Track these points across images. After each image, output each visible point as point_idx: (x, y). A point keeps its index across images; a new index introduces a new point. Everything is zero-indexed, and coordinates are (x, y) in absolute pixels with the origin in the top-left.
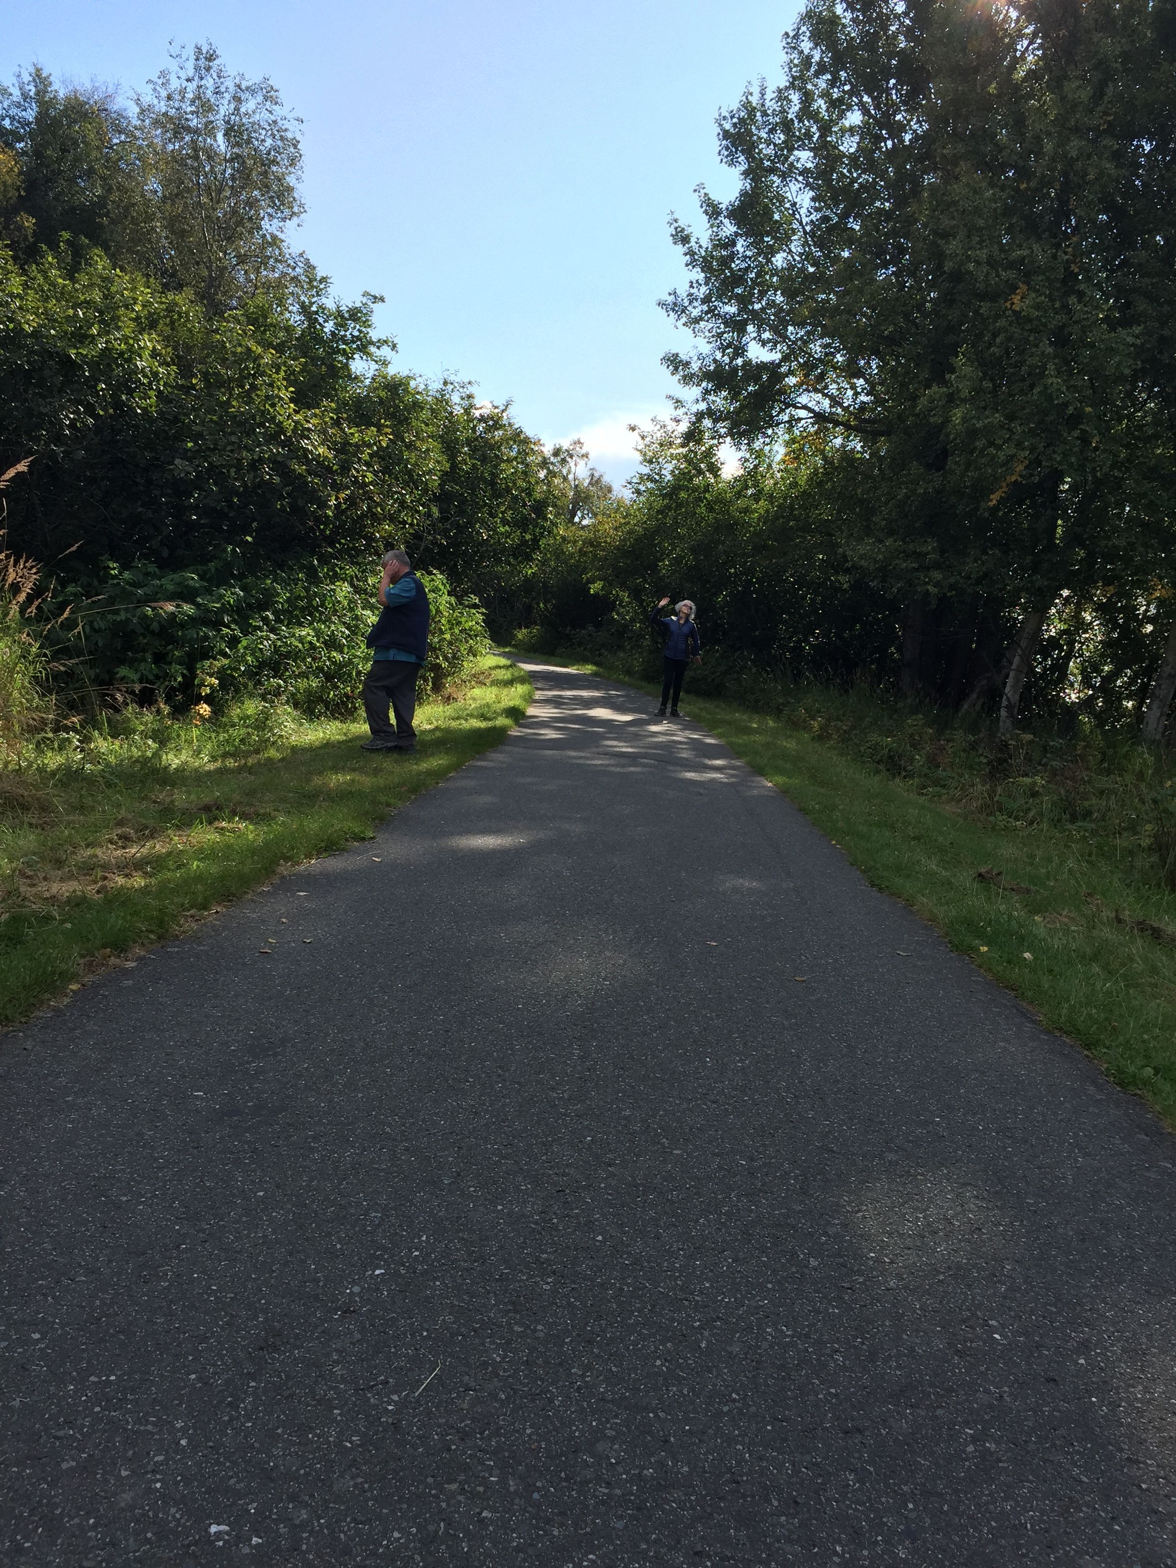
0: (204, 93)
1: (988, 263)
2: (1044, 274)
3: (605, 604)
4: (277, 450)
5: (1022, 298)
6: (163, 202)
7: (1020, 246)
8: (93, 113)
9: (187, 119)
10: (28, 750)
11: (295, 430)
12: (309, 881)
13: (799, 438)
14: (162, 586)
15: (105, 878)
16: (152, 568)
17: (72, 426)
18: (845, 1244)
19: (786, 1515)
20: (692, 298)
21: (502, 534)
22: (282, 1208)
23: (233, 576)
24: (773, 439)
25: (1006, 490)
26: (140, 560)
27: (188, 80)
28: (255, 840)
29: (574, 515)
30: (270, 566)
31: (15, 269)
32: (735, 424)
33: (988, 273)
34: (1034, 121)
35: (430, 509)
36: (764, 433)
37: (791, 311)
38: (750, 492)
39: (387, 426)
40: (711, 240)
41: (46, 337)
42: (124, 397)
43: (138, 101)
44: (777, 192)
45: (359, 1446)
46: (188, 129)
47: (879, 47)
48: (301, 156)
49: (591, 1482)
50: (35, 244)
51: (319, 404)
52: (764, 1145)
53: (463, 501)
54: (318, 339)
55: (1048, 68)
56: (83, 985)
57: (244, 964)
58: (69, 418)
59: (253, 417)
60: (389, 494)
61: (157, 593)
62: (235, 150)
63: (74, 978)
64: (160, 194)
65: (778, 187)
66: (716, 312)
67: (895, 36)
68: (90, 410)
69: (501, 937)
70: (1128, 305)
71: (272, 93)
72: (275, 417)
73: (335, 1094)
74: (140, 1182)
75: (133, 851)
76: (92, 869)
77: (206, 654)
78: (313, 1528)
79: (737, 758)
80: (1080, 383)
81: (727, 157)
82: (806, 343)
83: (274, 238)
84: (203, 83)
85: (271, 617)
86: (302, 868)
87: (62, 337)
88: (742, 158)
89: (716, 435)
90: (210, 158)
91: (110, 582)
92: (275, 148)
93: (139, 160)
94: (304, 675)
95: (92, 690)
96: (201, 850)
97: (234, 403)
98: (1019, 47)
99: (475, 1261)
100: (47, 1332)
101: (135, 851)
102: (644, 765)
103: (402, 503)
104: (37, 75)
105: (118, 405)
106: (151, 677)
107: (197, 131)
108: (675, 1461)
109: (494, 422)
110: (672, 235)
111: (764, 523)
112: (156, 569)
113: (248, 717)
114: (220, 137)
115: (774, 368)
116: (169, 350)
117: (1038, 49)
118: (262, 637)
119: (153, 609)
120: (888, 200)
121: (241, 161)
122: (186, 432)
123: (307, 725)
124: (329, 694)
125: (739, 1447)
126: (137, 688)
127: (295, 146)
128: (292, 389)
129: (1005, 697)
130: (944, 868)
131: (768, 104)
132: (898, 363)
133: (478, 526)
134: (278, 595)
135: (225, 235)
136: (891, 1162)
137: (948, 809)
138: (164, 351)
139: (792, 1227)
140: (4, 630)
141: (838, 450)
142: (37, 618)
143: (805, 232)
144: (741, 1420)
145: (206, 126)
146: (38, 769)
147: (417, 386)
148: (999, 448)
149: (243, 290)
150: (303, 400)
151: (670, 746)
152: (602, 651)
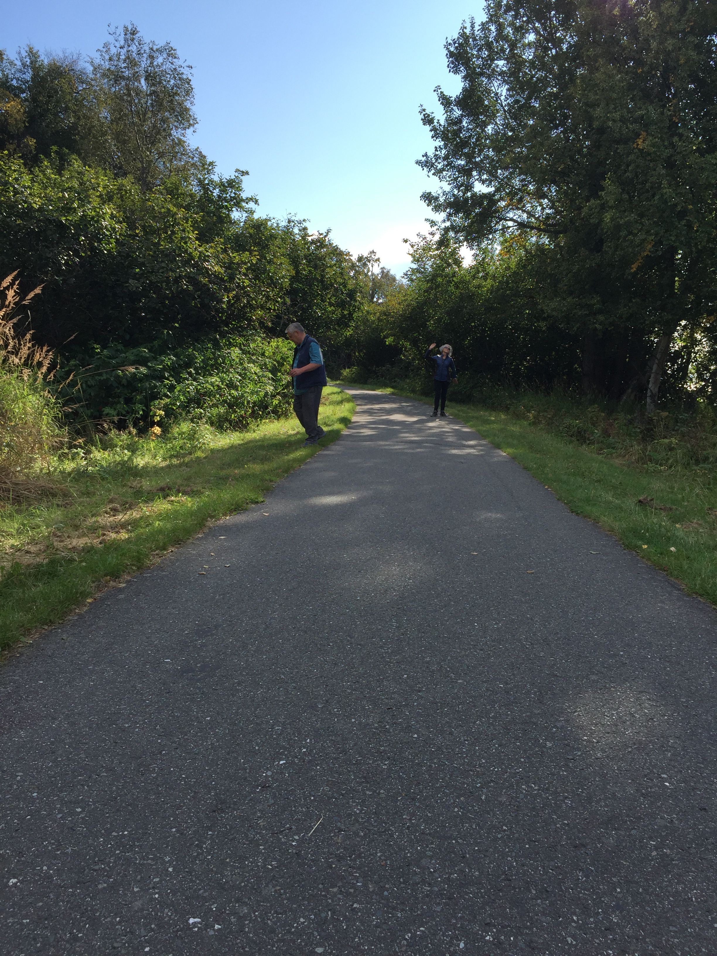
0: (131, 55)
1: (621, 121)
2: (656, 124)
3: (395, 350)
4: (190, 270)
5: (644, 140)
6: (112, 124)
7: (640, 108)
8: (65, 72)
9: (122, 72)
10: (54, 461)
11: (199, 257)
12: (226, 529)
13: (509, 239)
14: (126, 357)
15: (104, 535)
16: (120, 347)
17: (66, 264)
18: (568, 732)
19: (540, 899)
20: (437, 157)
21: (330, 312)
22: (222, 727)
23: (169, 348)
24: (493, 241)
25: (641, 261)
26: (112, 343)
27: (121, 48)
28: (192, 507)
29: (374, 298)
30: (191, 341)
31: (26, 171)
32: (469, 234)
33: (621, 127)
35: (285, 300)
36: (487, 238)
37: (499, 160)
38: (481, 275)
39: (255, 251)
40: (447, 120)
41: (47, 211)
42: (96, 244)
43: (92, 63)
44: (486, 88)
45: (277, 867)
46: (123, 78)
48: (192, 89)
49: (419, 883)
50: (36, 155)
51: (213, 240)
52: (513, 674)
53: (305, 293)
54: (210, 200)
56: (95, 599)
57: (190, 582)
58: (64, 259)
59: (174, 251)
60: (259, 292)
61: (124, 362)
62: (153, 88)
63: (89, 595)
64: (109, 119)
65: (486, 84)
66: (453, 165)
68: (76, 253)
69: (344, 557)
70: (711, 140)
71: (172, 51)
72: (187, 250)
73: (249, 657)
74: (135, 715)
75: (120, 517)
76: (96, 530)
77: (155, 396)
78: (251, 918)
79: (483, 439)
80: (684, 191)
81: (453, 68)
82: (509, 179)
83: (180, 140)
84: (130, 49)
85: (193, 372)
86: (222, 522)
87: (56, 210)
88: (463, 68)
89: (457, 241)
90: (137, 94)
91: (96, 357)
92: (176, 85)
93: (95, 99)
94: (215, 406)
95: (88, 422)
96: (160, 515)
97: (162, 243)
99: (340, 753)
100: (85, 807)
101: (121, 517)
102: (426, 447)
103: (268, 297)
104: (30, 52)
105: (93, 249)
106: (124, 413)
107: (128, 79)
108: (470, 869)
109: (321, 243)
110: (422, 119)
111: (491, 293)
112: (123, 348)
113: (184, 433)
114: (143, 81)
115: (490, 197)
116: (121, 213)
118: (188, 384)
119: (122, 371)
120: (555, 87)
121: (156, 95)
122: (134, 263)
123: (219, 436)
124: (231, 416)
125: (509, 858)
126: (116, 419)
127: (188, 83)
128: (196, 232)
129: (649, 391)
130: (616, 499)
131: (476, 33)
132: (569, 187)
133: (314, 308)
134: (197, 358)
135: (150, 141)
136: (593, 681)
137: (617, 462)
138: (118, 215)
139: (534, 724)
140: (34, 390)
141: (534, 245)
142: (54, 382)
143: (505, 111)
144: (509, 842)
145: (134, 75)
146: (60, 472)
147: (272, 225)
148: (635, 235)
149: (162, 174)
150: (203, 238)
151: (441, 434)
152: (396, 379)
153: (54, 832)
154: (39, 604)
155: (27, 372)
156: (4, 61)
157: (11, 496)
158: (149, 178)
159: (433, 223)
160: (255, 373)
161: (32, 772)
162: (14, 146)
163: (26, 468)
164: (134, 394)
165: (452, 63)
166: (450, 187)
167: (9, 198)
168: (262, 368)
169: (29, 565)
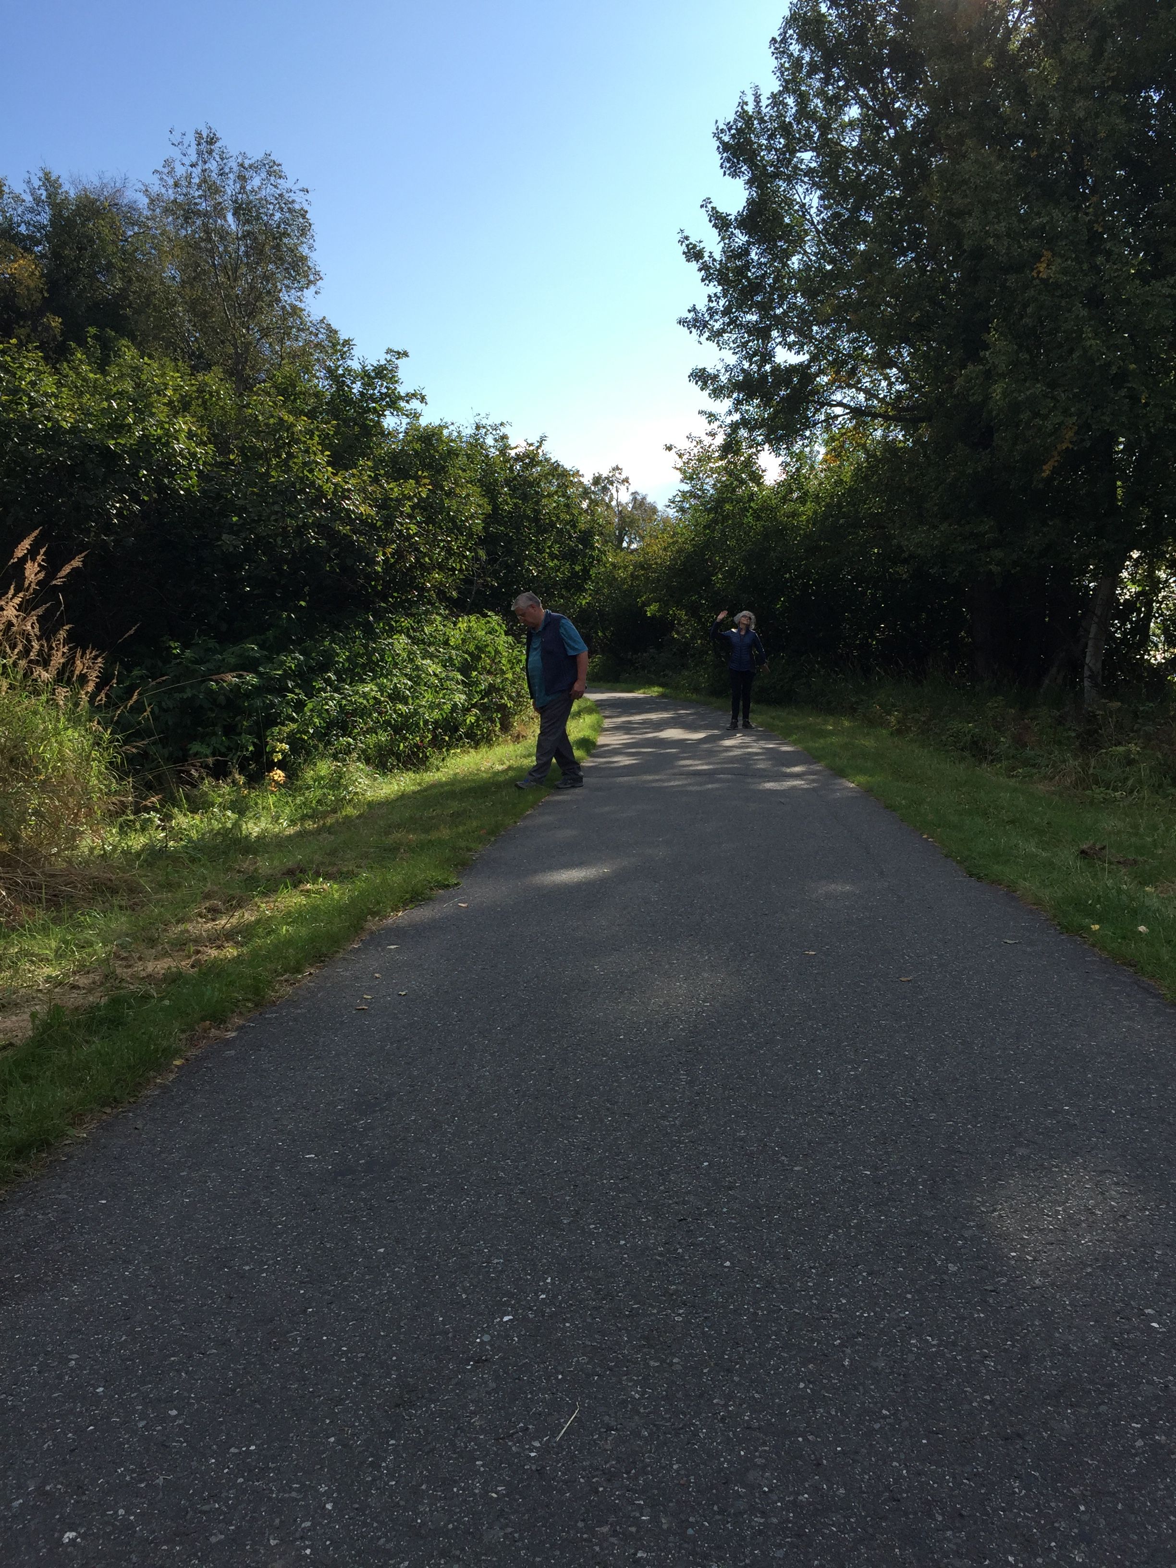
0: (209, 176)
1: (1008, 235)
2: (1067, 237)
3: (663, 625)
4: (320, 514)
5: (1048, 265)
6: (183, 287)
7: (1039, 214)
8: (104, 209)
9: (196, 204)
10: (112, 834)
11: (335, 493)
12: (398, 933)
13: (838, 436)
14: (224, 660)
15: (198, 952)
16: (212, 644)
17: (119, 514)
18: (984, 1246)
19: (951, 1529)
20: (712, 312)
21: (552, 568)
22: (404, 1263)
23: (293, 642)
24: (812, 440)
25: (1058, 458)
26: (199, 636)
27: (192, 166)
28: (341, 898)
29: (622, 541)
30: (327, 627)
31: (47, 369)
32: (771, 430)
33: (1009, 245)
34: (1035, 89)
35: (476, 553)
36: (802, 435)
37: (814, 310)
38: (795, 495)
39: (425, 477)
40: (724, 252)
41: (84, 431)
42: (166, 481)
43: (146, 192)
44: (785, 196)
45: (504, 1496)
46: (198, 213)
47: (868, 39)
48: (310, 225)
49: (745, 1512)
50: (63, 342)
51: (355, 464)
52: (886, 1153)
53: (509, 541)
54: (348, 400)
55: (1042, 34)
56: (187, 1060)
57: (342, 1023)
58: (116, 507)
59: (293, 485)
60: (434, 543)
61: (220, 667)
62: (247, 228)
63: (177, 1053)
64: (178, 279)
65: (784, 191)
66: (738, 322)
67: (883, 26)
68: (135, 498)
69: (595, 970)
70: (1159, 256)
71: (275, 167)
72: (314, 482)
73: (445, 1143)
74: (260, 1250)
75: (223, 922)
76: (185, 944)
77: (272, 721)
79: (815, 763)
80: (1120, 341)
81: (730, 168)
82: (832, 340)
83: (294, 307)
84: (207, 166)
85: (333, 677)
86: (390, 921)
87: (100, 429)
88: (745, 167)
89: (753, 444)
90: (222, 238)
91: (174, 662)
92: (284, 221)
93: (155, 249)
94: (372, 731)
95: (166, 768)
96: (289, 914)
97: (273, 473)
98: (1010, 18)
99: (604, 1299)
100: (184, 1407)
101: (225, 922)
102: (722, 781)
103: (449, 551)
104: (46, 179)
105: (161, 488)
106: (223, 750)
107: (206, 214)
108: (830, 1484)
109: (531, 458)
110: (684, 253)
111: (814, 525)
112: (217, 645)
113: (322, 778)
114: (230, 217)
115: (803, 371)
116: (205, 429)
117: (1030, 17)
118: (326, 698)
119: (216, 681)
120: (898, 188)
121: (252, 237)
122: (230, 507)
123: (380, 779)
124: (399, 747)
125: (895, 1464)
126: (210, 761)
127: (304, 217)
128: (328, 453)
129: (1086, 667)
130: (1043, 849)
131: (764, 110)
132: (930, 347)
133: (526, 563)
134: (338, 655)
135: (245, 311)
136: (1022, 1157)
137: (1041, 788)
138: (199, 432)
139: (927, 1234)
140: (75, 721)
141: (879, 442)
142: (107, 706)
143: (817, 231)
144: (893, 1436)
145: (215, 208)
146: (123, 852)
147: (450, 434)
148: (1045, 417)
149: (269, 363)
150: (339, 462)
151: (746, 759)
152: (667, 672)
153: (135, 1450)
154: (95, 1072)
155: (62, 693)
156: (6, 196)
157: (43, 895)
158: (248, 371)
159: (712, 417)
160: (435, 675)
161: (94, 1353)
162: (28, 330)
163: (66, 849)
164: (238, 718)
165: (728, 160)
166: (736, 357)
167: (23, 414)
168: (445, 666)
169: (77, 1009)
